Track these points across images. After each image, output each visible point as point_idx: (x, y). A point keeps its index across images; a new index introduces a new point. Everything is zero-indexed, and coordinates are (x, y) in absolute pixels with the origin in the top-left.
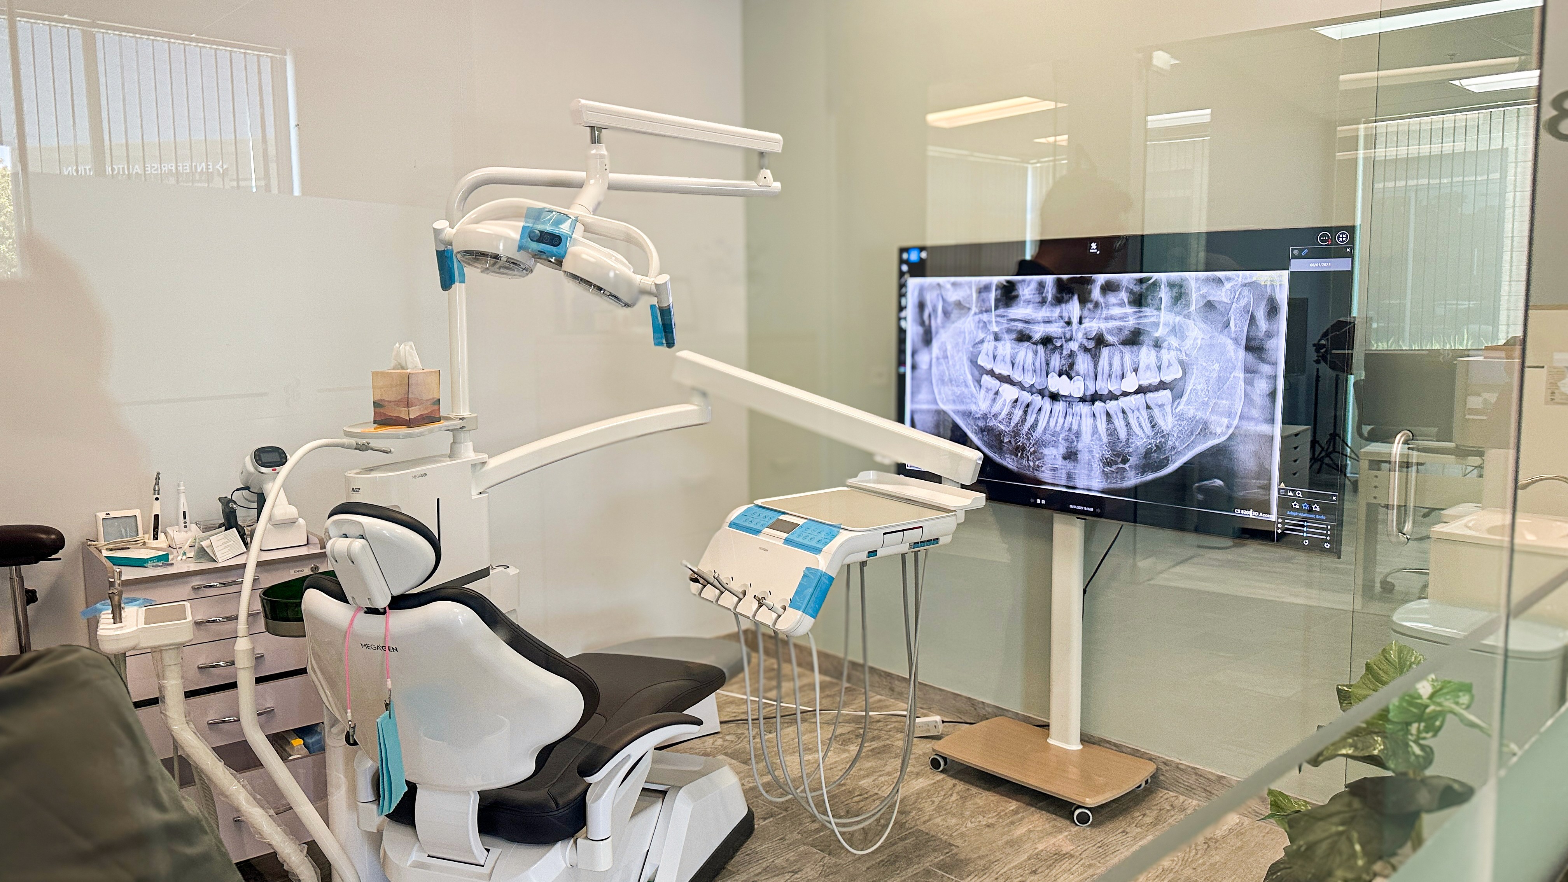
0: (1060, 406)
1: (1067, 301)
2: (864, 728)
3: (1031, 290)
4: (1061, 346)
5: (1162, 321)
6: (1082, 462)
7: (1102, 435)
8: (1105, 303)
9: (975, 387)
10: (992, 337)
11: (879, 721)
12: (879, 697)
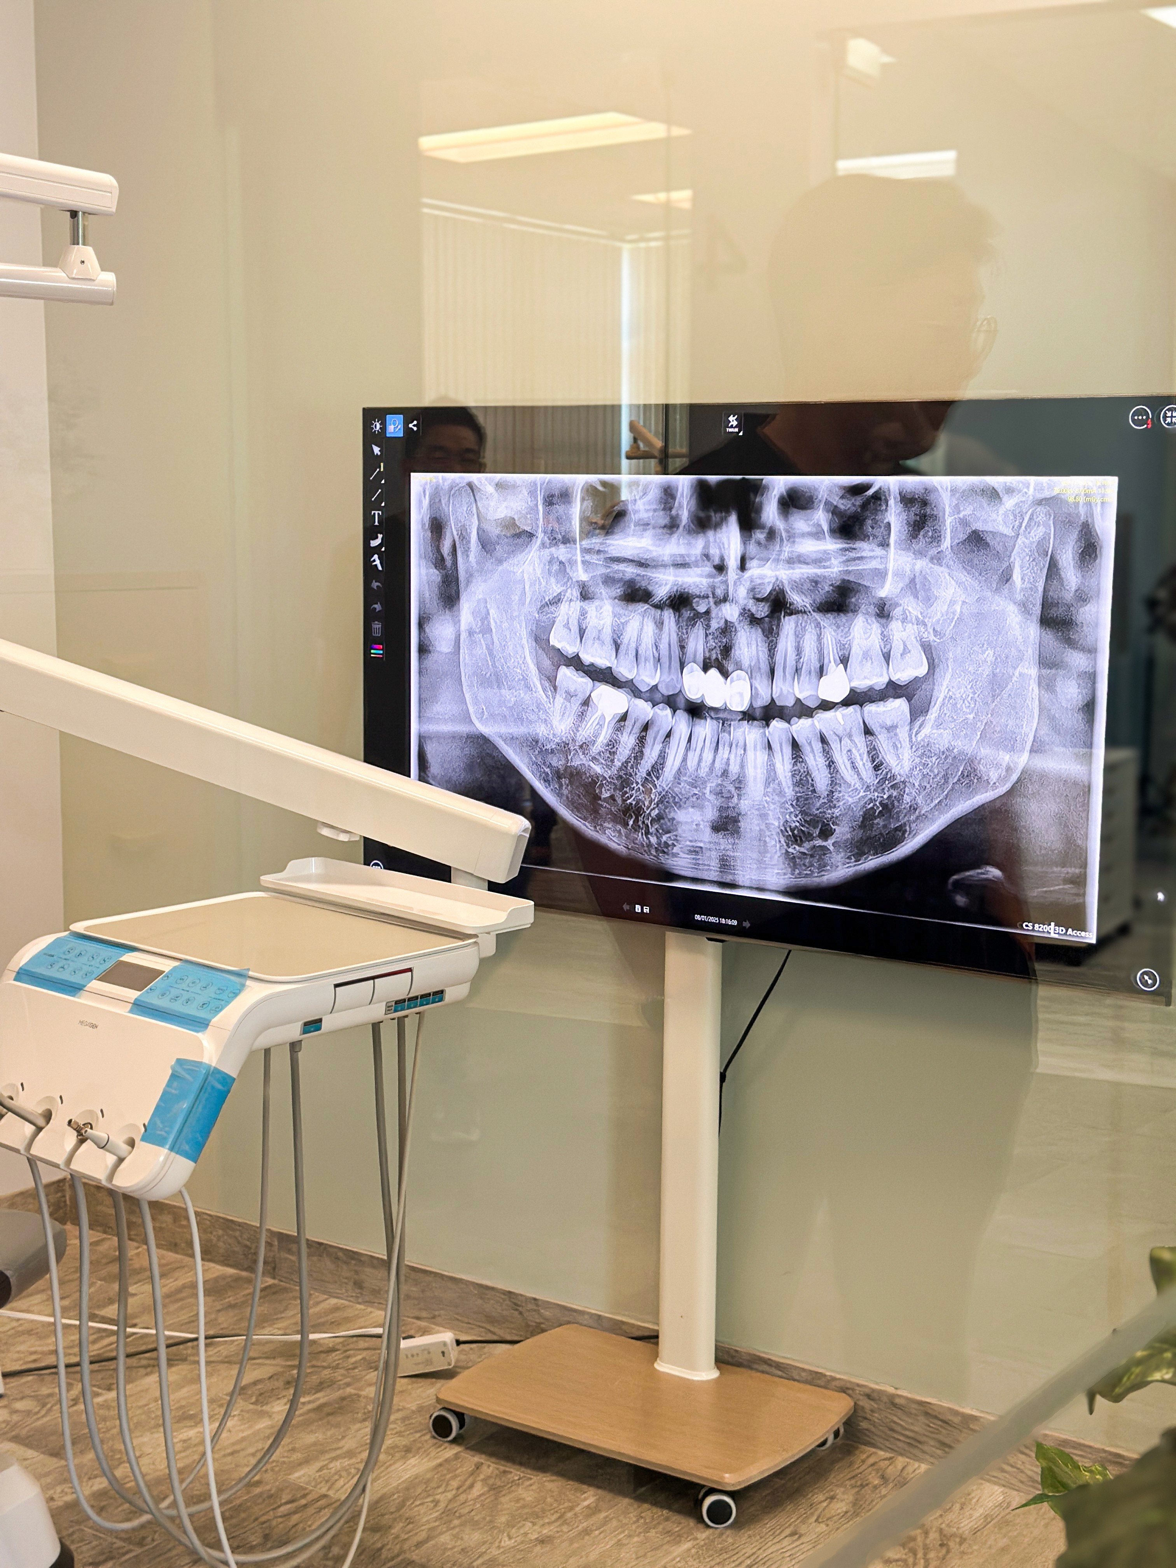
0: (706, 729)
1: (717, 526)
2: (299, 1367)
3: (650, 503)
4: (708, 612)
5: (891, 566)
6: (749, 835)
7: (784, 784)
8: (787, 531)
9: (544, 690)
10: (575, 593)
11: (333, 1350)
12: (333, 1301)
